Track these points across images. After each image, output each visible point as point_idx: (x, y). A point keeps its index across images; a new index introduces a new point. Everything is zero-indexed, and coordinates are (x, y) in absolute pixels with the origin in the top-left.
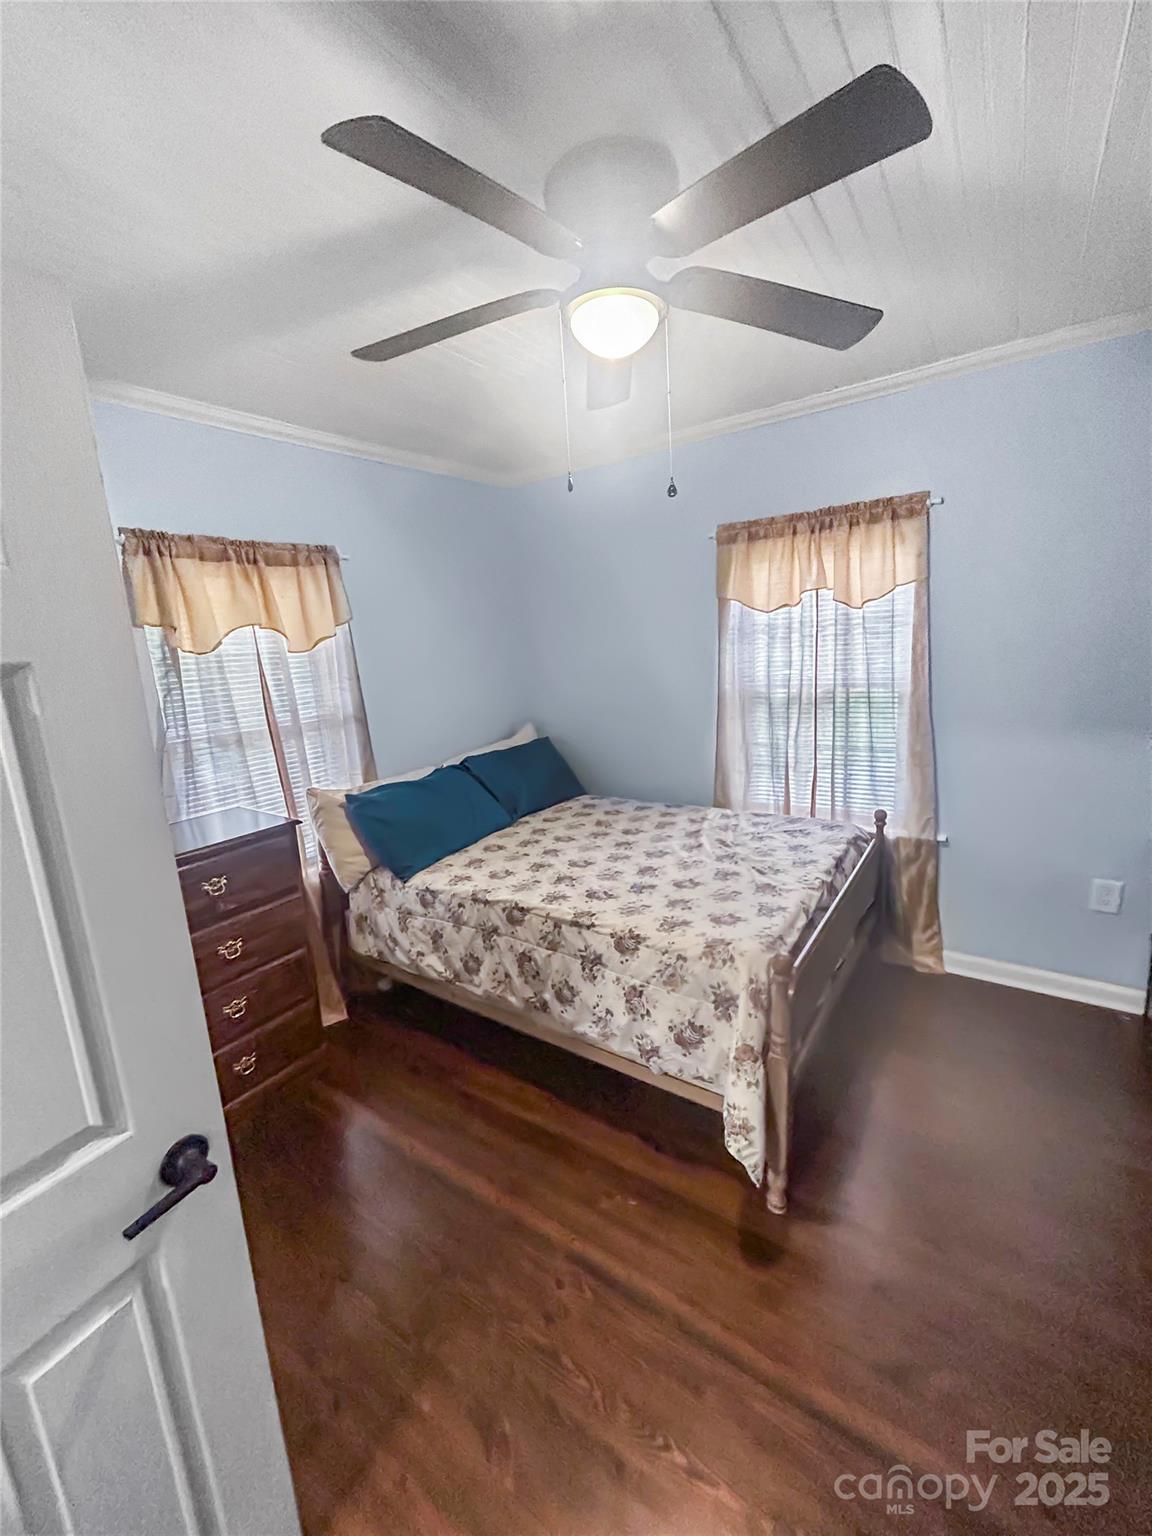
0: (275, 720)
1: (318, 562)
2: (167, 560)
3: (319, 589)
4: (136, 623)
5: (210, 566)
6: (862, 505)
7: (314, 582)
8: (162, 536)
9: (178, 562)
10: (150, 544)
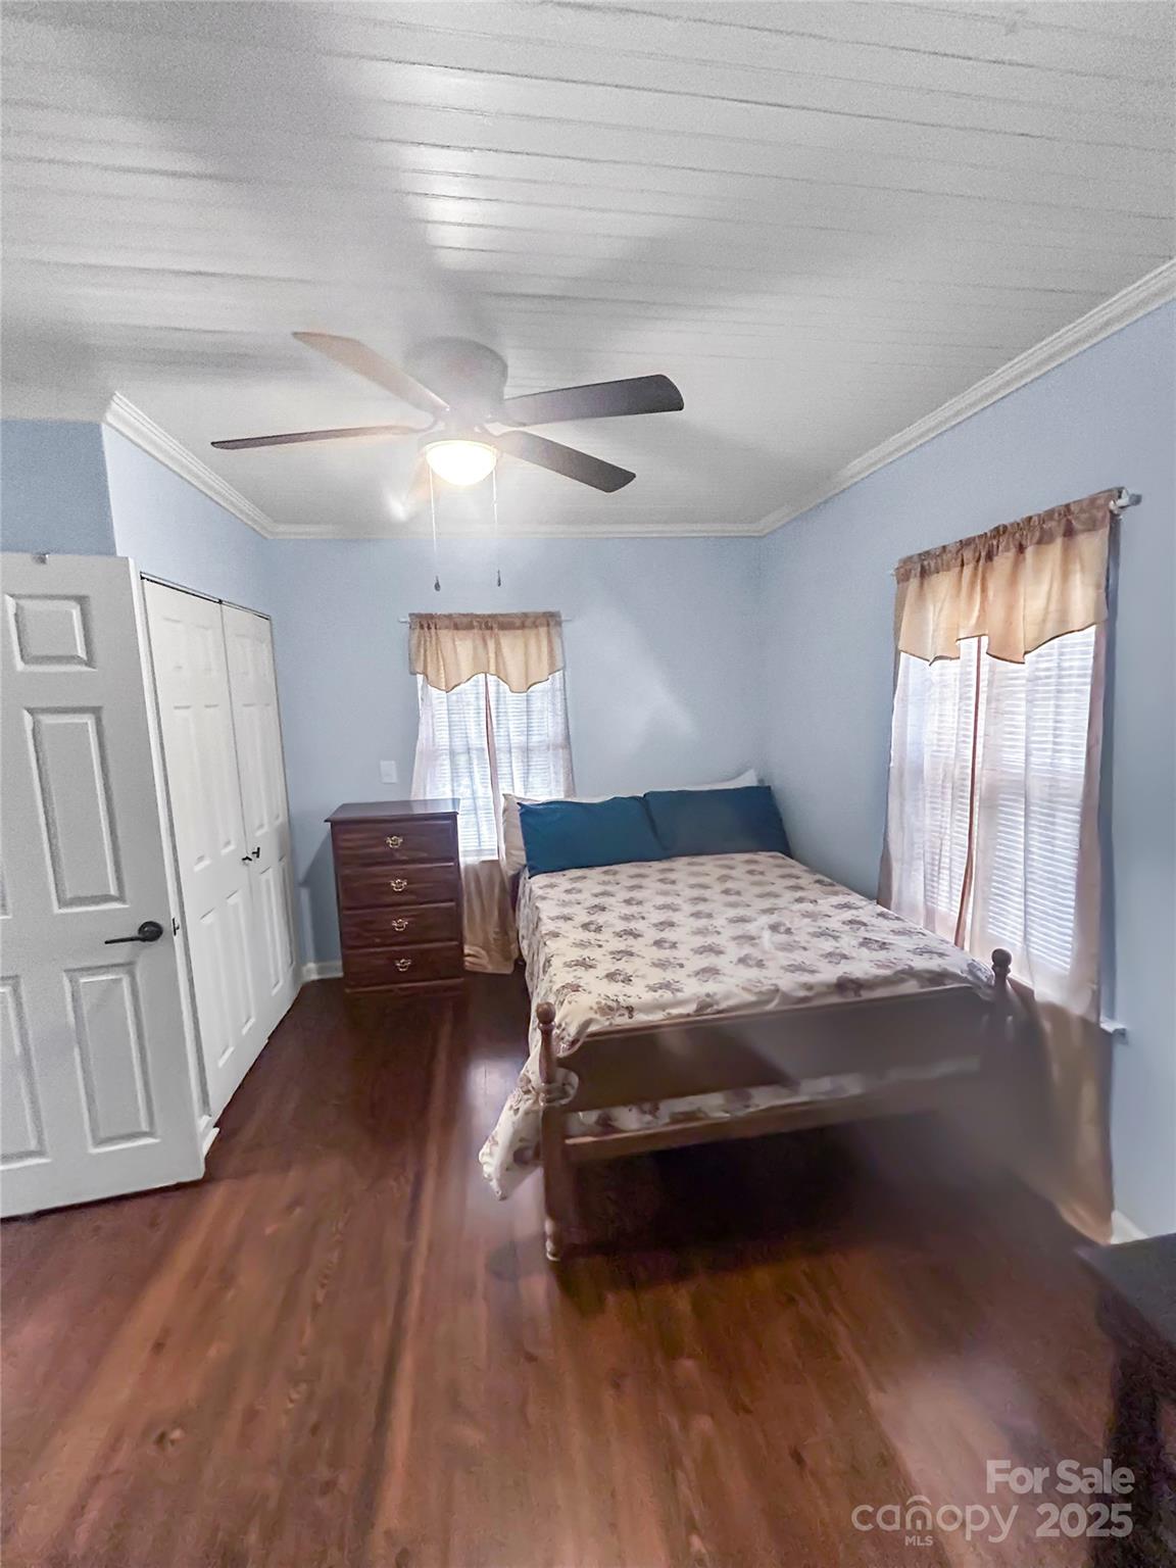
0: (494, 745)
1: (542, 625)
2: (433, 630)
3: (539, 648)
4: (414, 673)
5: (462, 633)
6: (1036, 519)
7: (537, 641)
8: (431, 616)
9: (439, 632)
10: (425, 622)
